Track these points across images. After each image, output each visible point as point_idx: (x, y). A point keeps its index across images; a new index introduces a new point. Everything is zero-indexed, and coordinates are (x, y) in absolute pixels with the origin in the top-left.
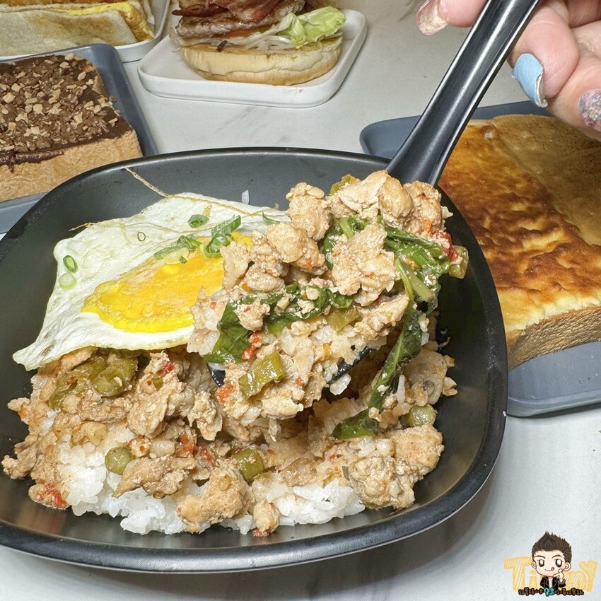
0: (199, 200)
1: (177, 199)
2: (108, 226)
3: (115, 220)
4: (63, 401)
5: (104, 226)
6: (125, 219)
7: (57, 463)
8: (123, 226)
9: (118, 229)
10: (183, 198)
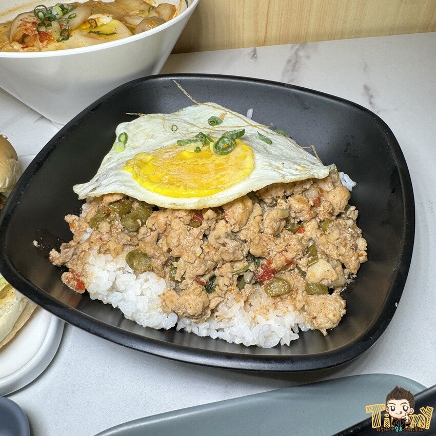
0: (219, 108)
1: (204, 106)
2: (154, 118)
3: (160, 114)
4: (99, 224)
5: (152, 117)
6: (166, 115)
7: (86, 263)
8: (164, 119)
9: (160, 121)
10: (209, 106)
